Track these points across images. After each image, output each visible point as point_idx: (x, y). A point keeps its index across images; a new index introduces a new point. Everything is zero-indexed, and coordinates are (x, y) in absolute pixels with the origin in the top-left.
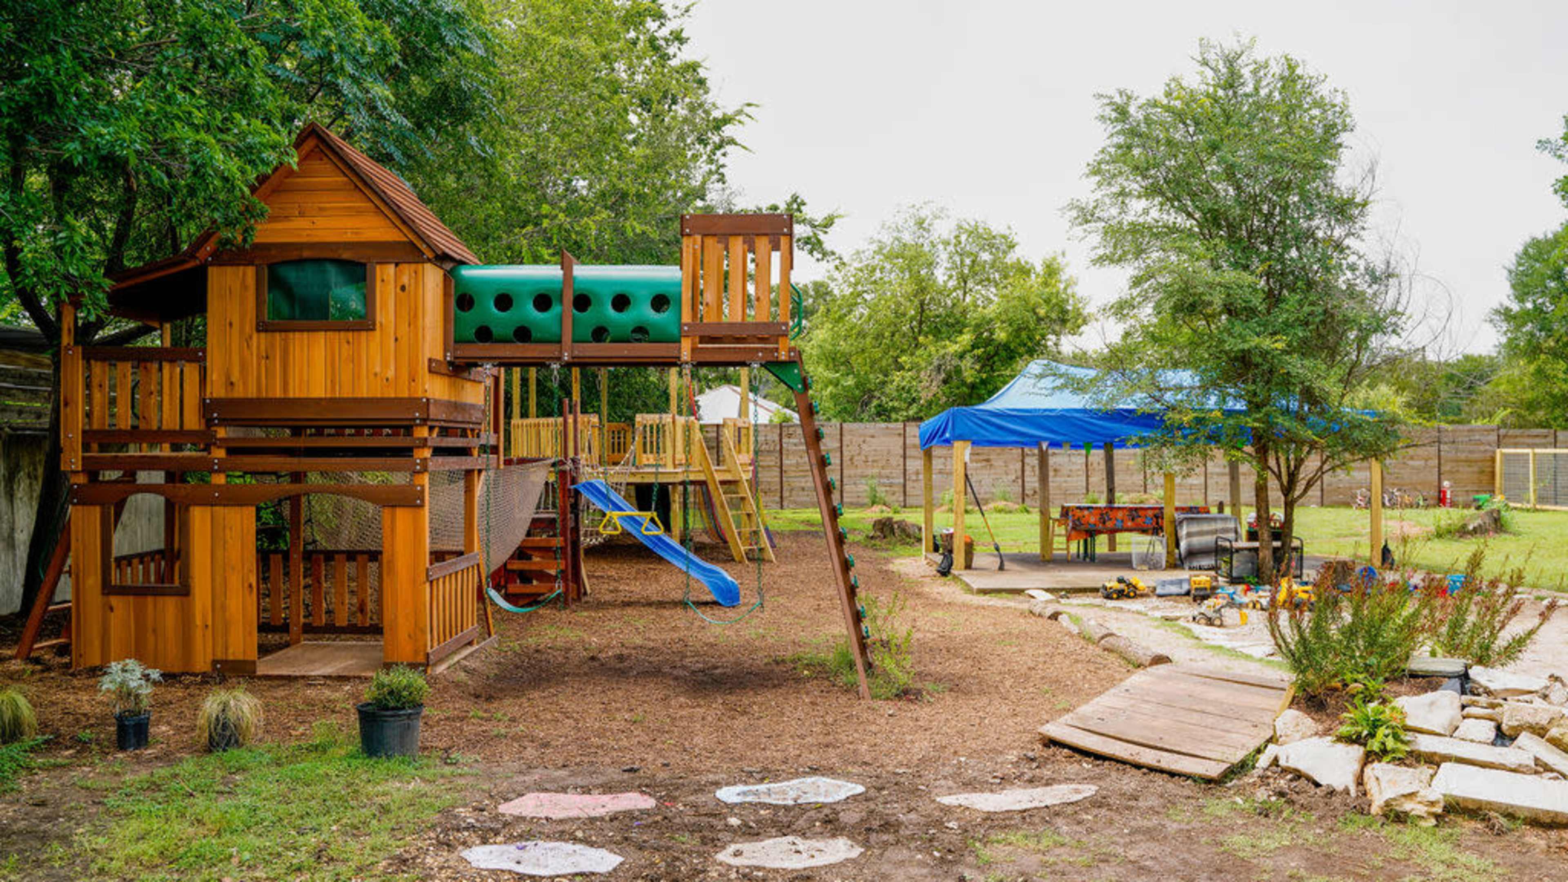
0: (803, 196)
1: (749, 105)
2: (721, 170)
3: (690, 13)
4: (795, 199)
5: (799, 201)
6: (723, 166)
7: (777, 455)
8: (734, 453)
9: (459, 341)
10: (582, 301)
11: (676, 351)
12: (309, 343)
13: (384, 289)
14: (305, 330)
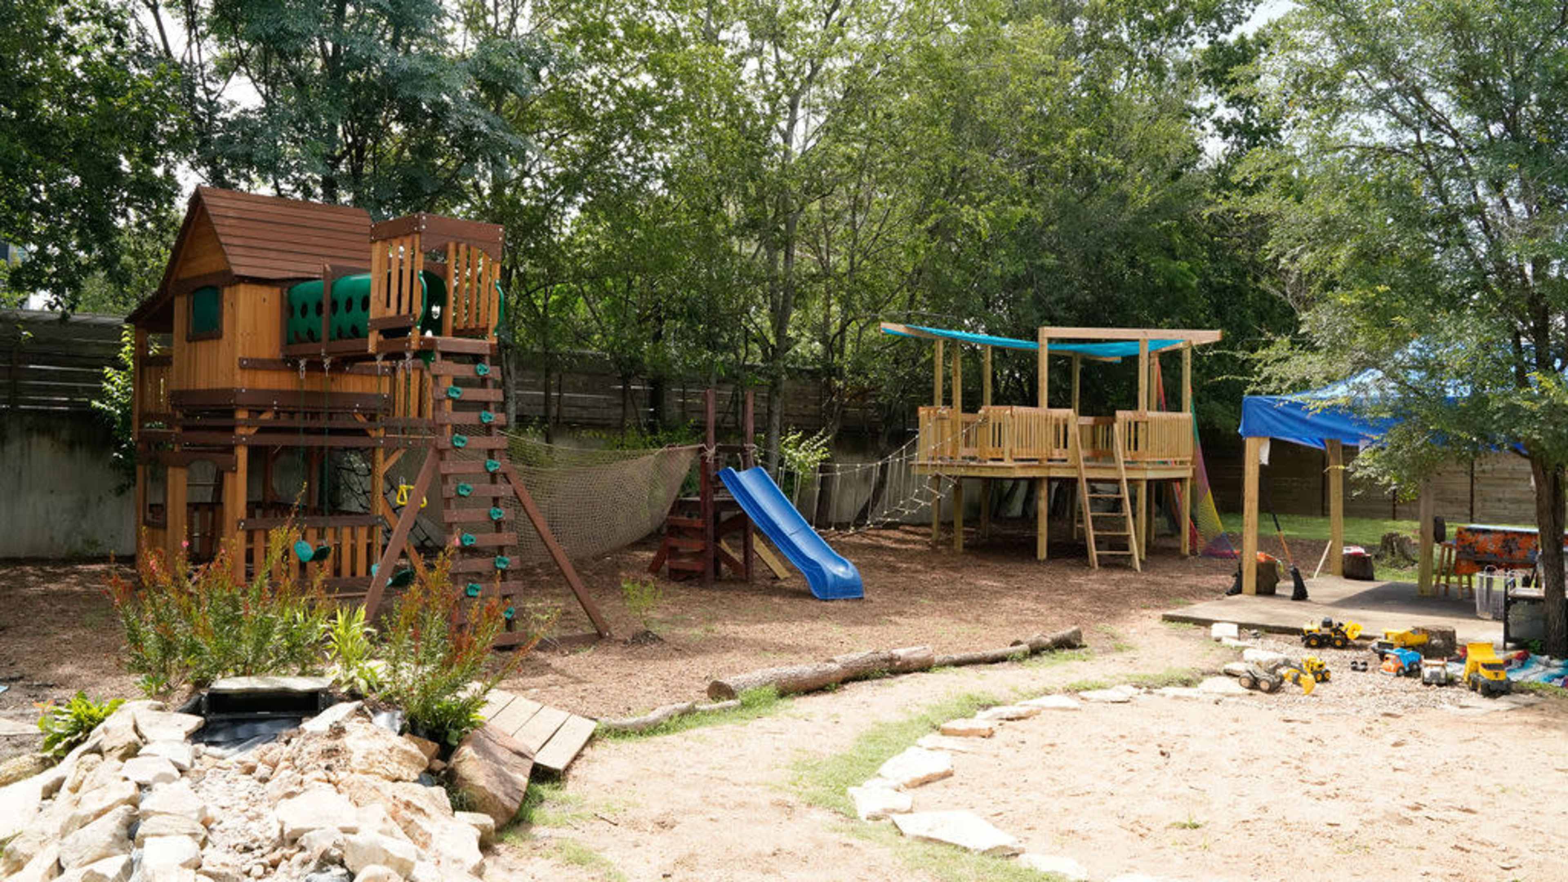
8: (1120, 450)
9: (289, 343)
10: (334, 304)
11: (367, 344)
12: (203, 348)
13: (226, 305)
14: (202, 339)
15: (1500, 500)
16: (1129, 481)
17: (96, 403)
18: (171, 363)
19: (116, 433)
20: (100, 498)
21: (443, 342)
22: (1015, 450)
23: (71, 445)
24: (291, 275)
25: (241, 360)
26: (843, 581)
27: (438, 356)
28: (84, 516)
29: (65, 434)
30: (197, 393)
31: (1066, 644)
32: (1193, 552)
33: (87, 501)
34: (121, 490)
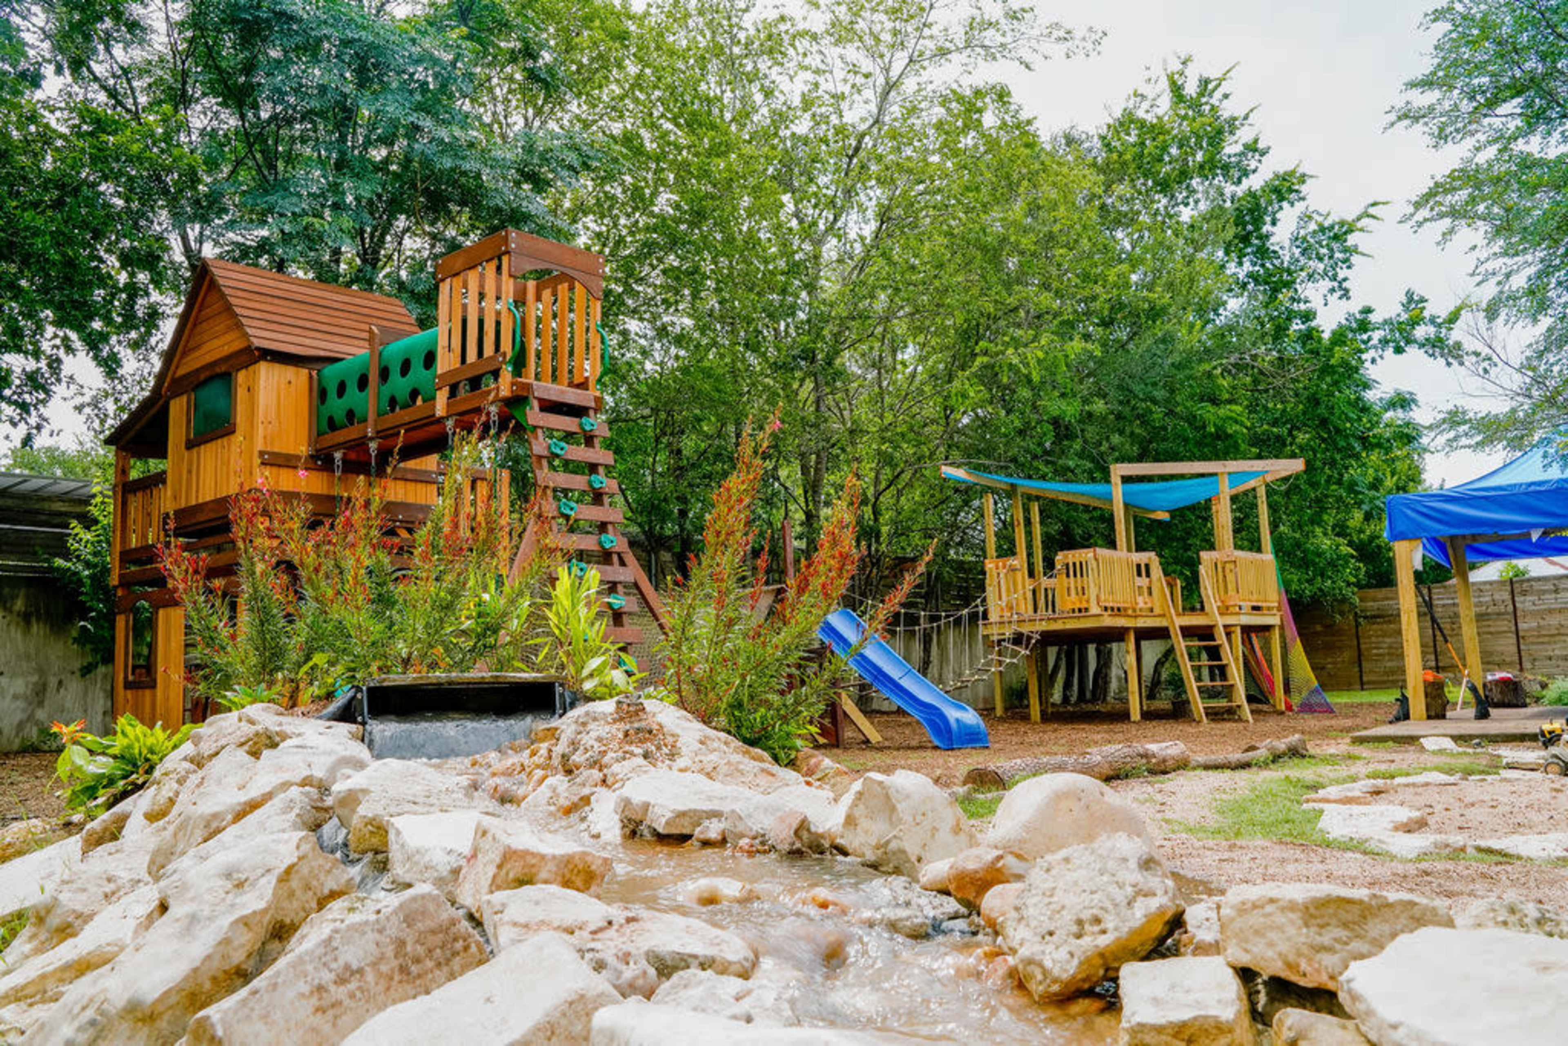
0: (1419, 291)
1: (1374, 204)
2: (1344, 285)
3: (1250, 121)
4: (1410, 295)
5: (1416, 298)
6: (1345, 280)
7: (1511, 617)
8: (1210, 592)
9: (320, 434)
10: (384, 374)
11: (434, 406)
12: (208, 453)
13: (241, 393)
14: (206, 442)
15: (1550, 659)
16: (1225, 627)
17: (59, 562)
18: (164, 482)
19: (83, 598)
20: (60, 683)
21: (539, 387)
22: (1102, 597)
23: (26, 618)
24: (322, 353)
25: (261, 454)
26: (967, 726)
27: (536, 404)
28: (41, 704)
29: (19, 605)
30: (199, 508)
31: (1295, 753)
32: (1289, 708)
33: (44, 687)
34: (86, 671)
